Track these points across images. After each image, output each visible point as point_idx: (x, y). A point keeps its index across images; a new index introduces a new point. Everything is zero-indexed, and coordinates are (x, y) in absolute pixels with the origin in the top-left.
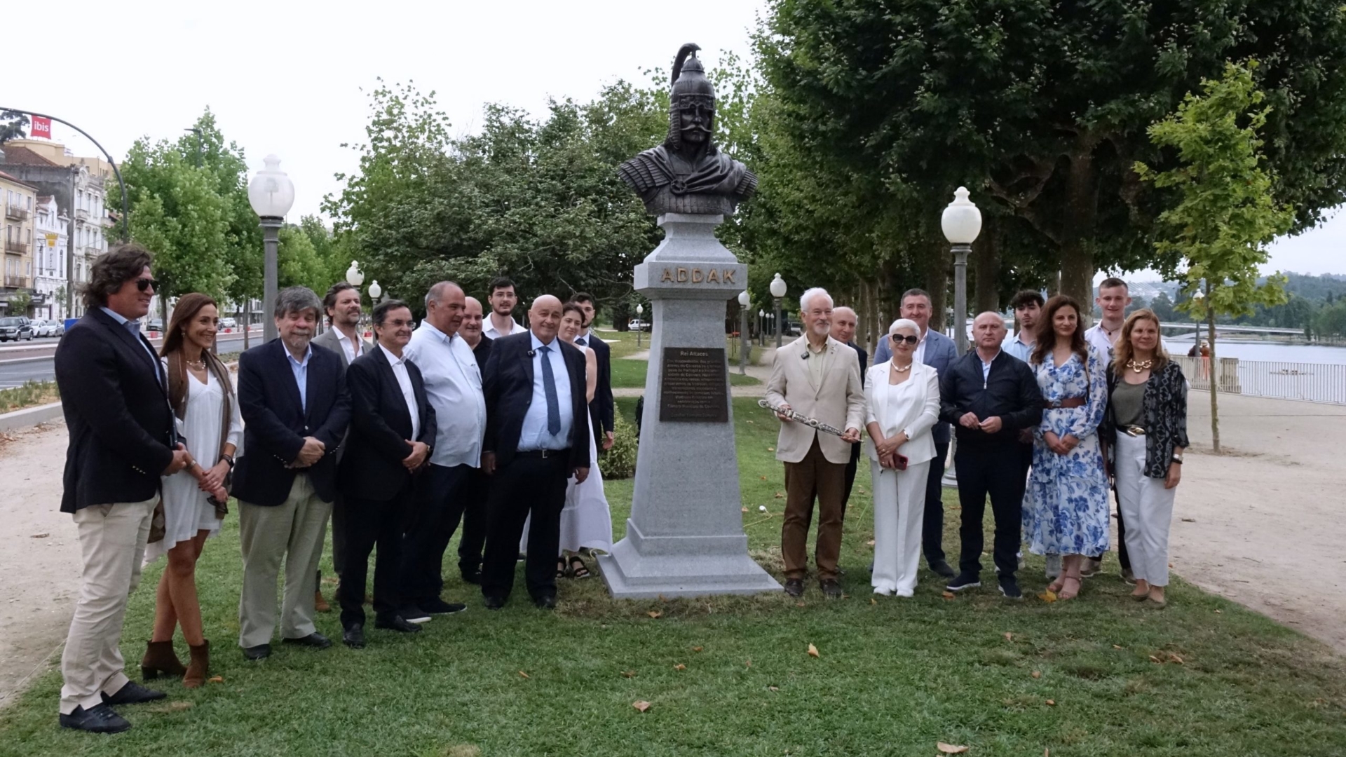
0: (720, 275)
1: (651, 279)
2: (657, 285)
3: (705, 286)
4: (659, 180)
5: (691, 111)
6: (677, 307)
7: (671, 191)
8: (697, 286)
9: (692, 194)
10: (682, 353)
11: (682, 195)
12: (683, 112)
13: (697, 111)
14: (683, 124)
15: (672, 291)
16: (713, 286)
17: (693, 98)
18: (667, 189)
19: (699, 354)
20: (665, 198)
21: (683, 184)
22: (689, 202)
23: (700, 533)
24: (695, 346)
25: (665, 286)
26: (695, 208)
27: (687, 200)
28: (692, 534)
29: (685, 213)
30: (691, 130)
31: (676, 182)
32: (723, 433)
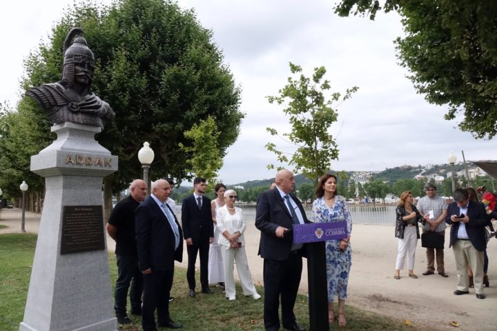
0: (103, 161)
1: (58, 161)
2: (62, 165)
3: (93, 167)
4: (60, 102)
5: (82, 65)
6: (72, 180)
7: (69, 109)
8: (88, 167)
9: (83, 113)
10: (76, 209)
11: (76, 113)
12: (76, 64)
13: (86, 66)
14: (76, 71)
15: (72, 170)
16: (98, 168)
17: (84, 57)
18: (65, 108)
19: (87, 209)
20: (63, 113)
21: (77, 106)
22: (80, 117)
23: (88, 324)
24: (83, 204)
25: (67, 166)
26: (85, 121)
27: (80, 116)
28: (83, 326)
29: (78, 123)
30: (82, 76)
31: (73, 104)
32: (102, 257)
